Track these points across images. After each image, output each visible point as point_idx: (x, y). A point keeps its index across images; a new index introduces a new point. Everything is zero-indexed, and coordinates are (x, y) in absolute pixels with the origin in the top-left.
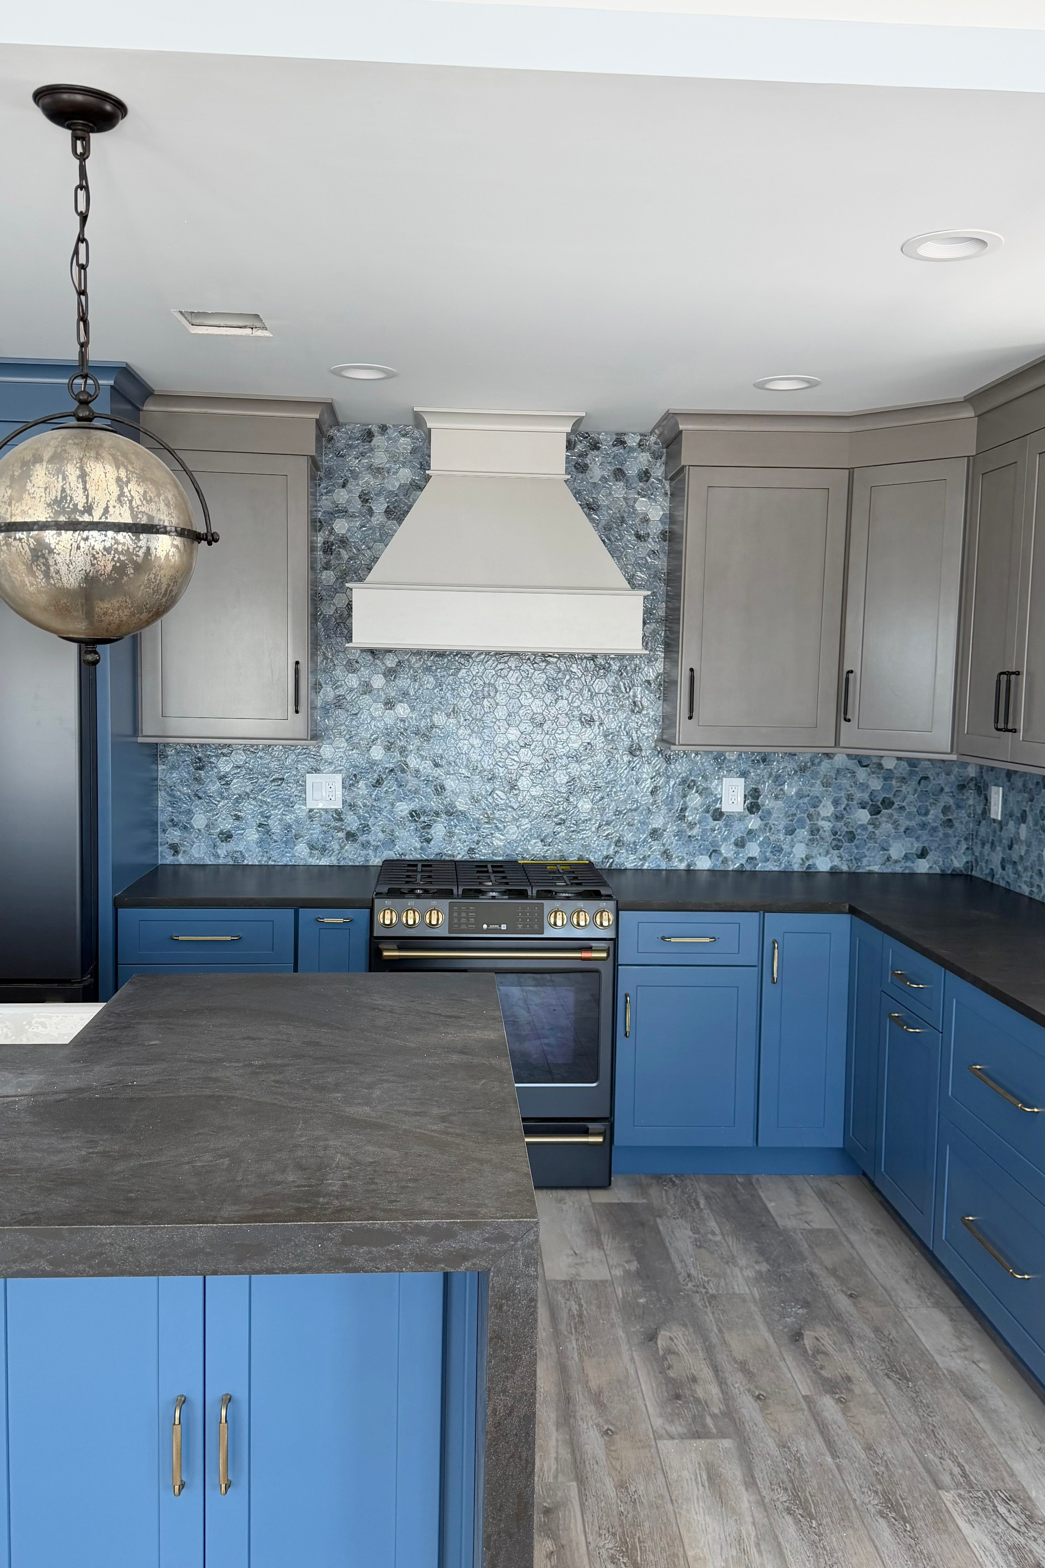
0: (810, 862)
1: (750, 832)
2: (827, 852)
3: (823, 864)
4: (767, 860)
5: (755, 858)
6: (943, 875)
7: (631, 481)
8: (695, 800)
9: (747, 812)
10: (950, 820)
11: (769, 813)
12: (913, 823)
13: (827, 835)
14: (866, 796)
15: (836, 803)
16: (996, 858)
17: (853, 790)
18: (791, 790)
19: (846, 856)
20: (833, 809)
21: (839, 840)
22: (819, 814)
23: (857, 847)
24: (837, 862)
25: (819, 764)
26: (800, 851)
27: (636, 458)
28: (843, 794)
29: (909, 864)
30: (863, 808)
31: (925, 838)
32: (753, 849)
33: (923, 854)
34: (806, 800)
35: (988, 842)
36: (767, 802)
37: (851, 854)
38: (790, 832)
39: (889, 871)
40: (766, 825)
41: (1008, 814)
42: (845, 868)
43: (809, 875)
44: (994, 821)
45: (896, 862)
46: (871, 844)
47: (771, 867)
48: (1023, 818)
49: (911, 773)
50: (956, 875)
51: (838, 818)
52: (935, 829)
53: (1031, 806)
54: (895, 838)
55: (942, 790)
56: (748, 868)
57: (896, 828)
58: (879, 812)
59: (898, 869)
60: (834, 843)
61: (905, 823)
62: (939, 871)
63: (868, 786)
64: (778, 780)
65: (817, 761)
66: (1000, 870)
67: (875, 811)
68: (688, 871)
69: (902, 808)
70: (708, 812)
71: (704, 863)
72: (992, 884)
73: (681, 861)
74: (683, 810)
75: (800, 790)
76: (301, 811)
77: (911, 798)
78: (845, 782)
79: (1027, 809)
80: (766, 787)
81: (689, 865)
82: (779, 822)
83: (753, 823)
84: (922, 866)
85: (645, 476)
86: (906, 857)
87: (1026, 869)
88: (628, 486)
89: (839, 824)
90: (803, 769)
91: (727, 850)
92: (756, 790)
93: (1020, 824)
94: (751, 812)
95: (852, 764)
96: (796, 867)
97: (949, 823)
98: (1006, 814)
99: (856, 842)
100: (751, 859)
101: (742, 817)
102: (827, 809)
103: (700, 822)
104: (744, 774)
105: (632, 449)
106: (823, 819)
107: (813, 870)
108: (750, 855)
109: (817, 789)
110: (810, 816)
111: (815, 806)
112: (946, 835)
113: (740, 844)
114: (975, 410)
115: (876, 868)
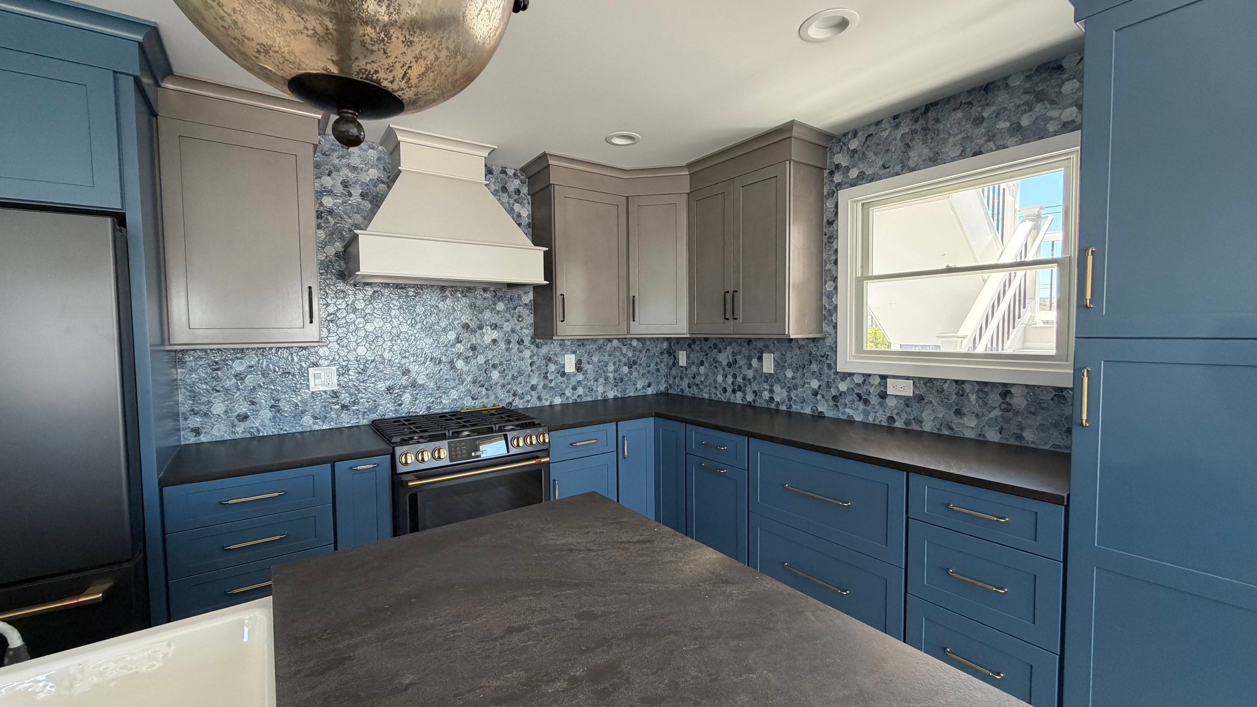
0: (605, 394)
1: (579, 382)
2: (612, 389)
3: (611, 395)
4: (587, 395)
5: (581, 395)
6: (657, 394)
7: (510, 193)
8: (552, 367)
9: (577, 372)
10: (658, 369)
11: (586, 371)
12: (645, 371)
13: (611, 380)
14: (626, 360)
15: (614, 364)
16: (685, 384)
17: (621, 357)
18: (595, 359)
19: (620, 390)
20: (613, 367)
21: (617, 382)
22: (607, 370)
23: (624, 385)
24: (616, 393)
25: (607, 345)
26: (601, 389)
27: (512, 182)
28: (617, 360)
29: (644, 390)
30: (625, 365)
31: (649, 377)
32: (580, 391)
33: (649, 386)
34: (602, 364)
35: (678, 377)
36: (585, 366)
37: (621, 388)
38: (596, 380)
39: (637, 395)
40: (585, 378)
41: (690, 363)
42: (619, 396)
43: (605, 401)
44: (681, 367)
45: (640, 390)
46: (629, 383)
47: (589, 399)
48: (702, 363)
49: (643, 347)
50: (662, 393)
51: (616, 371)
52: (653, 373)
53: (706, 358)
54: (639, 378)
55: (655, 354)
56: (579, 400)
57: (639, 374)
58: (631, 367)
59: (640, 393)
60: (615, 384)
61: (642, 371)
62: (655, 393)
63: (627, 355)
64: (590, 355)
65: (605, 344)
66: (688, 389)
67: (630, 367)
68: (551, 406)
69: (640, 364)
70: (558, 373)
71: (558, 401)
72: (683, 396)
73: (547, 400)
74: (547, 373)
75: (599, 359)
76: (305, 394)
77: (644, 359)
78: (618, 354)
79: (704, 359)
80: (584, 359)
81: (551, 402)
82: (591, 376)
83: (580, 377)
84: (649, 391)
85: (518, 192)
86: (643, 388)
87: (705, 386)
88: (510, 197)
89: (616, 374)
90: (600, 348)
91: (568, 393)
92: (580, 360)
93: (699, 366)
94: (579, 372)
95: (620, 345)
96: (599, 398)
97: (658, 370)
98: (689, 363)
99: (623, 382)
100: (579, 396)
101: (575, 375)
102: (611, 368)
103: (555, 379)
104: (574, 352)
105: (510, 177)
106: (609, 372)
107: (606, 398)
108: (579, 394)
109: (606, 358)
110: (604, 372)
111: (606, 366)
112: (657, 375)
113: (574, 388)
114: (689, 170)
115: (631, 394)
